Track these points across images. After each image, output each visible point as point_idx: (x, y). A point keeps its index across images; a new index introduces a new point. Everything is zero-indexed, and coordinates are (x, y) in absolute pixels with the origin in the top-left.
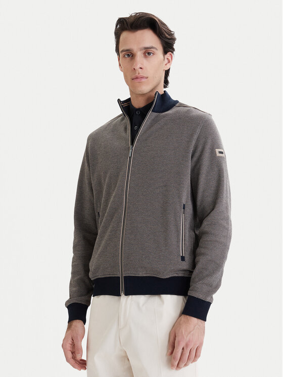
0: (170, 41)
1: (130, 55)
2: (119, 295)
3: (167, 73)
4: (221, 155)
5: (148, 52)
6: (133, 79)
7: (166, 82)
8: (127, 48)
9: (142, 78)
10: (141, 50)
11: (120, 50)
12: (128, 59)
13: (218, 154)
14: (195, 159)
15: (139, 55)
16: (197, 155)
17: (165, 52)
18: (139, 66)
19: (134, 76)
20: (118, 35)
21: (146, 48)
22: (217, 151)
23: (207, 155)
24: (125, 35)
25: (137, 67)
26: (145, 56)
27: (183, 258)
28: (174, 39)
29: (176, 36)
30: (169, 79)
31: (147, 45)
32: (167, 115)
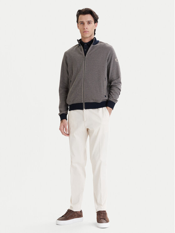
0: (97, 19)
1: (83, 23)
2: (83, 109)
3: (95, 30)
4: (117, 61)
5: (89, 23)
6: (83, 32)
7: (95, 34)
8: (81, 21)
9: (87, 32)
10: (87, 22)
11: (79, 21)
12: (82, 25)
13: (116, 61)
14: (109, 62)
15: (86, 23)
16: (109, 60)
17: (95, 23)
18: (86, 27)
19: (84, 31)
20: (78, 16)
21: (88, 21)
22: (116, 59)
23: (112, 61)
24: (80, 16)
25: (85, 28)
26: (88, 24)
27: (105, 96)
28: (98, 18)
29: (99, 17)
30: (96, 32)
31: (89, 20)
32: (97, 46)
